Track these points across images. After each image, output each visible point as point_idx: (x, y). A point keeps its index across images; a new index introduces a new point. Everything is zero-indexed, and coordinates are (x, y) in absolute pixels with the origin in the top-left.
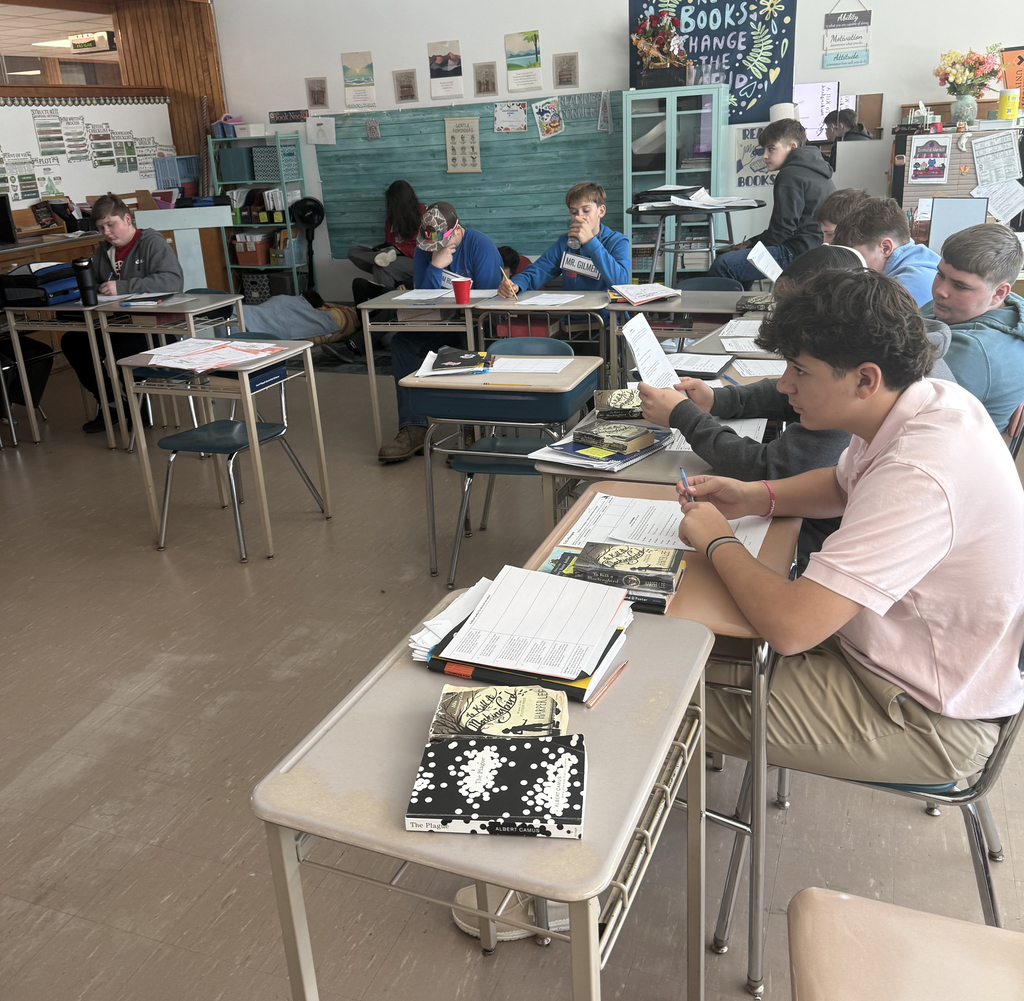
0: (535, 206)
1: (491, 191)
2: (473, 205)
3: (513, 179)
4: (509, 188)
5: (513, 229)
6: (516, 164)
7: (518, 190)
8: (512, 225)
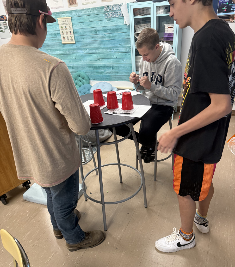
0: (98, 59)
1: (80, 52)
2: (74, 58)
3: (88, 47)
4: (87, 51)
5: (90, 69)
6: (88, 40)
7: (91, 52)
8: (90, 67)
